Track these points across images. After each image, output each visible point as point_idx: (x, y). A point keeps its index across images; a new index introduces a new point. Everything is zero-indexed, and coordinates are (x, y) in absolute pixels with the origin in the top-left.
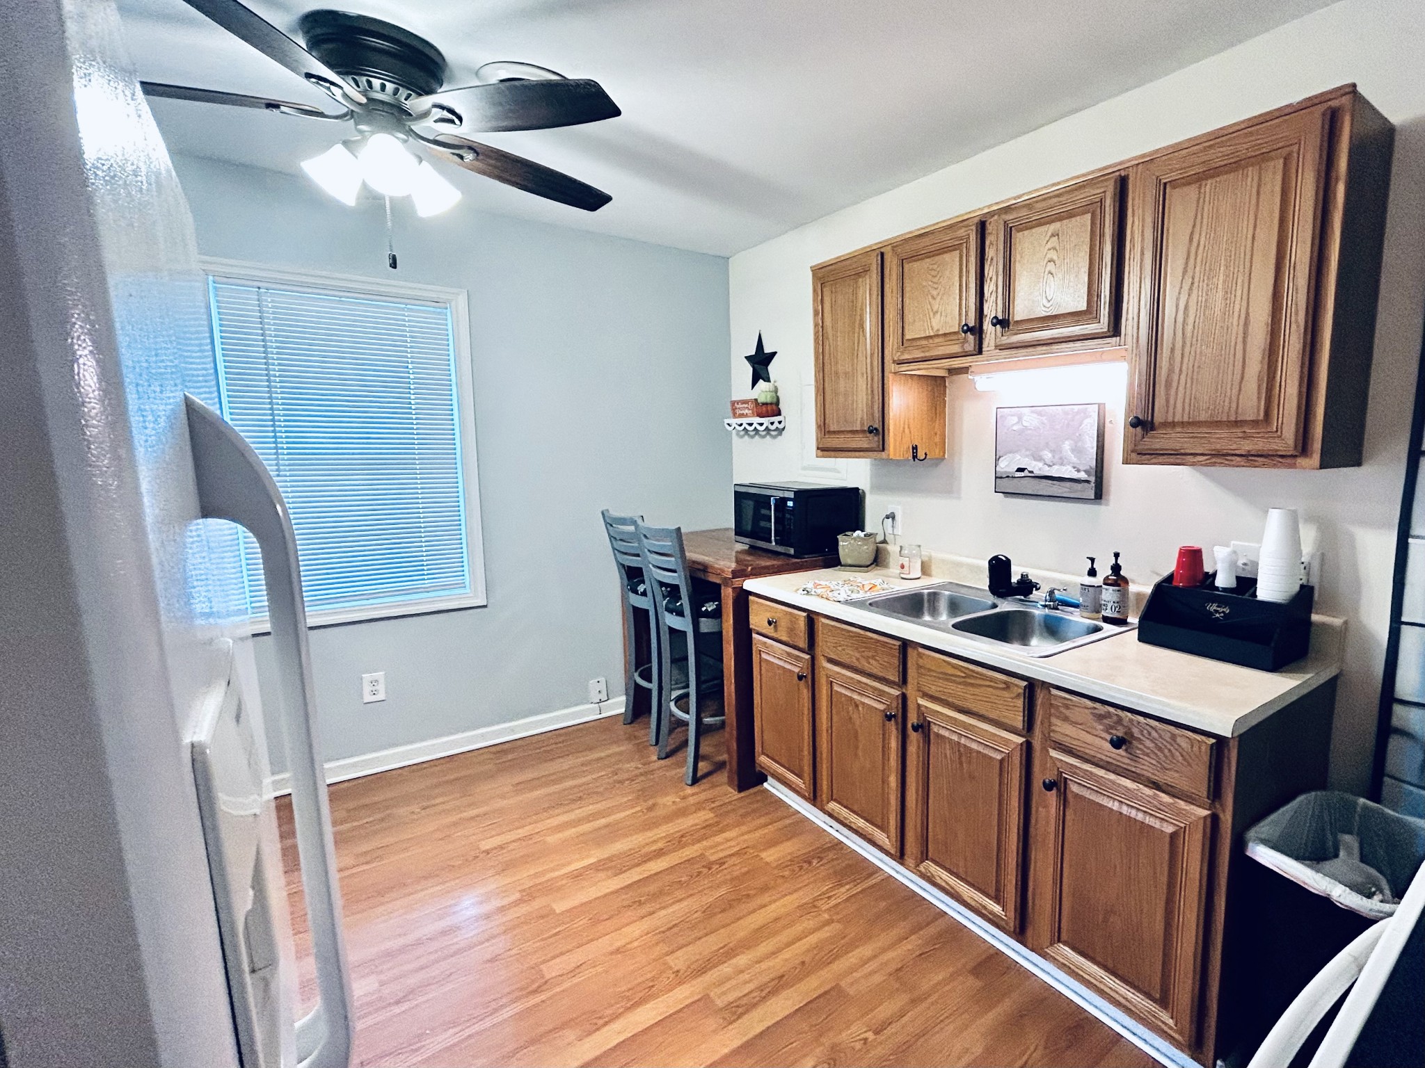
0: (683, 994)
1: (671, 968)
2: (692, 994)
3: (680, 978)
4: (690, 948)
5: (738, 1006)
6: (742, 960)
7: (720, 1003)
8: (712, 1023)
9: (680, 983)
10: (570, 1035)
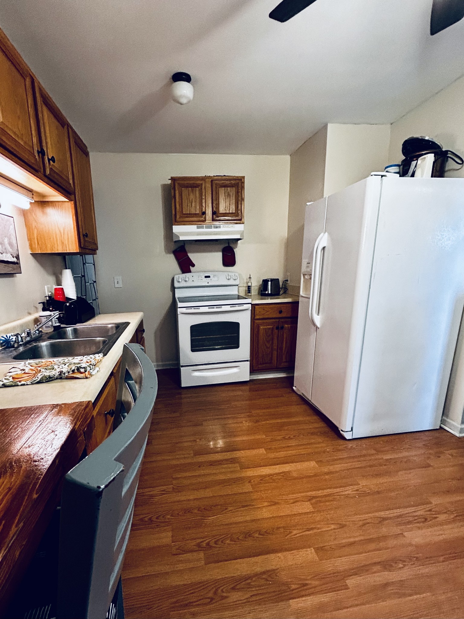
0: (250, 473)
1: (252, 485)
2: (246, 471)
3: (250, 479)
4: (241, 491)
5: (232, 461)
6: (222, 477)
7: (237, 465)
8: (243, 460)
9: (250, 477)
10: (295, 474)
